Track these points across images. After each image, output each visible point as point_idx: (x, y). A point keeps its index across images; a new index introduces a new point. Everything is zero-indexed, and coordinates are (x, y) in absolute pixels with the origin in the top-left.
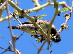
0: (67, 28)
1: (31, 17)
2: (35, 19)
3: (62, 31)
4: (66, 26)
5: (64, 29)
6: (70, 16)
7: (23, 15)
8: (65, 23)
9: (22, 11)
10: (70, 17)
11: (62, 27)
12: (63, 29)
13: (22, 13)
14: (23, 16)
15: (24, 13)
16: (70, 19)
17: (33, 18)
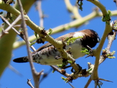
0: (112, 56)
1: (57, 41)
2: (63, 43)
3: (103, 61)
4: (110, 52)
5: (107, 57)
6: (116, 34)
7: (43, 37)
8: (109, 47)
9: (42, 31)
10: (115, 36)
11: (104, 53)
12: (105, 57)
13: (42, 35)
14: (43, 39)
15: (46, 34)
16: (115, 39)
17: (60, 42)
